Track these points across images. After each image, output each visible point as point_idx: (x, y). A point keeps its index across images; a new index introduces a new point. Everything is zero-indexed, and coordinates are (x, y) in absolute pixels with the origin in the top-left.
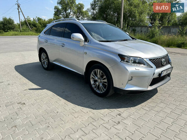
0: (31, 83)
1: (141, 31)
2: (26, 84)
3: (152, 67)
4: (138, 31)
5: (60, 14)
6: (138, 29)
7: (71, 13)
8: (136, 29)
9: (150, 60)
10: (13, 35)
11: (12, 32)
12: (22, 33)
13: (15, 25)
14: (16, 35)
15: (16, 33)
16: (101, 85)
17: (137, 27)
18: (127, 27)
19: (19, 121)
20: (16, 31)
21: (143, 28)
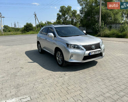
0: (30, 60)
1: (116, 27)
2: (27, 60)
3: (84, 50)
4: (114, 27)
5: (61, 18)
6: (113, 26)
7: (68, 17)
8: (112, 26)
9: (83, 46)
10: (31, 34)
11: (31, 32)
12: (37, 32)
13: (33, 27)
14: (33, 34)
15: (34, 32)
16: (61, 60)
17: (113, 25)
18: (105, 24)
19: (18, 74)
20: (34, 31)
21: (117, 25)
